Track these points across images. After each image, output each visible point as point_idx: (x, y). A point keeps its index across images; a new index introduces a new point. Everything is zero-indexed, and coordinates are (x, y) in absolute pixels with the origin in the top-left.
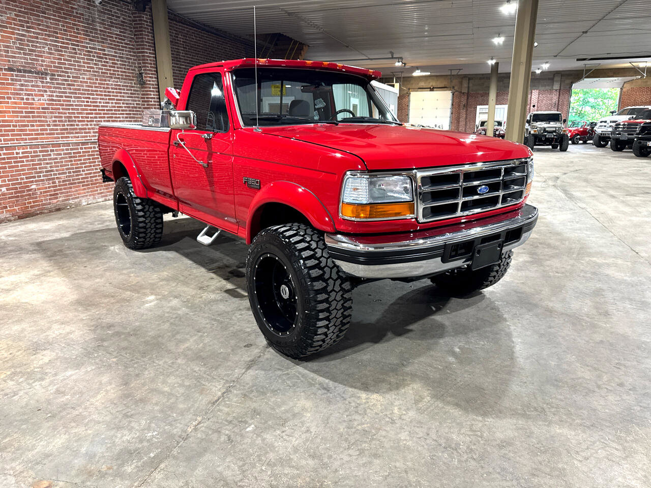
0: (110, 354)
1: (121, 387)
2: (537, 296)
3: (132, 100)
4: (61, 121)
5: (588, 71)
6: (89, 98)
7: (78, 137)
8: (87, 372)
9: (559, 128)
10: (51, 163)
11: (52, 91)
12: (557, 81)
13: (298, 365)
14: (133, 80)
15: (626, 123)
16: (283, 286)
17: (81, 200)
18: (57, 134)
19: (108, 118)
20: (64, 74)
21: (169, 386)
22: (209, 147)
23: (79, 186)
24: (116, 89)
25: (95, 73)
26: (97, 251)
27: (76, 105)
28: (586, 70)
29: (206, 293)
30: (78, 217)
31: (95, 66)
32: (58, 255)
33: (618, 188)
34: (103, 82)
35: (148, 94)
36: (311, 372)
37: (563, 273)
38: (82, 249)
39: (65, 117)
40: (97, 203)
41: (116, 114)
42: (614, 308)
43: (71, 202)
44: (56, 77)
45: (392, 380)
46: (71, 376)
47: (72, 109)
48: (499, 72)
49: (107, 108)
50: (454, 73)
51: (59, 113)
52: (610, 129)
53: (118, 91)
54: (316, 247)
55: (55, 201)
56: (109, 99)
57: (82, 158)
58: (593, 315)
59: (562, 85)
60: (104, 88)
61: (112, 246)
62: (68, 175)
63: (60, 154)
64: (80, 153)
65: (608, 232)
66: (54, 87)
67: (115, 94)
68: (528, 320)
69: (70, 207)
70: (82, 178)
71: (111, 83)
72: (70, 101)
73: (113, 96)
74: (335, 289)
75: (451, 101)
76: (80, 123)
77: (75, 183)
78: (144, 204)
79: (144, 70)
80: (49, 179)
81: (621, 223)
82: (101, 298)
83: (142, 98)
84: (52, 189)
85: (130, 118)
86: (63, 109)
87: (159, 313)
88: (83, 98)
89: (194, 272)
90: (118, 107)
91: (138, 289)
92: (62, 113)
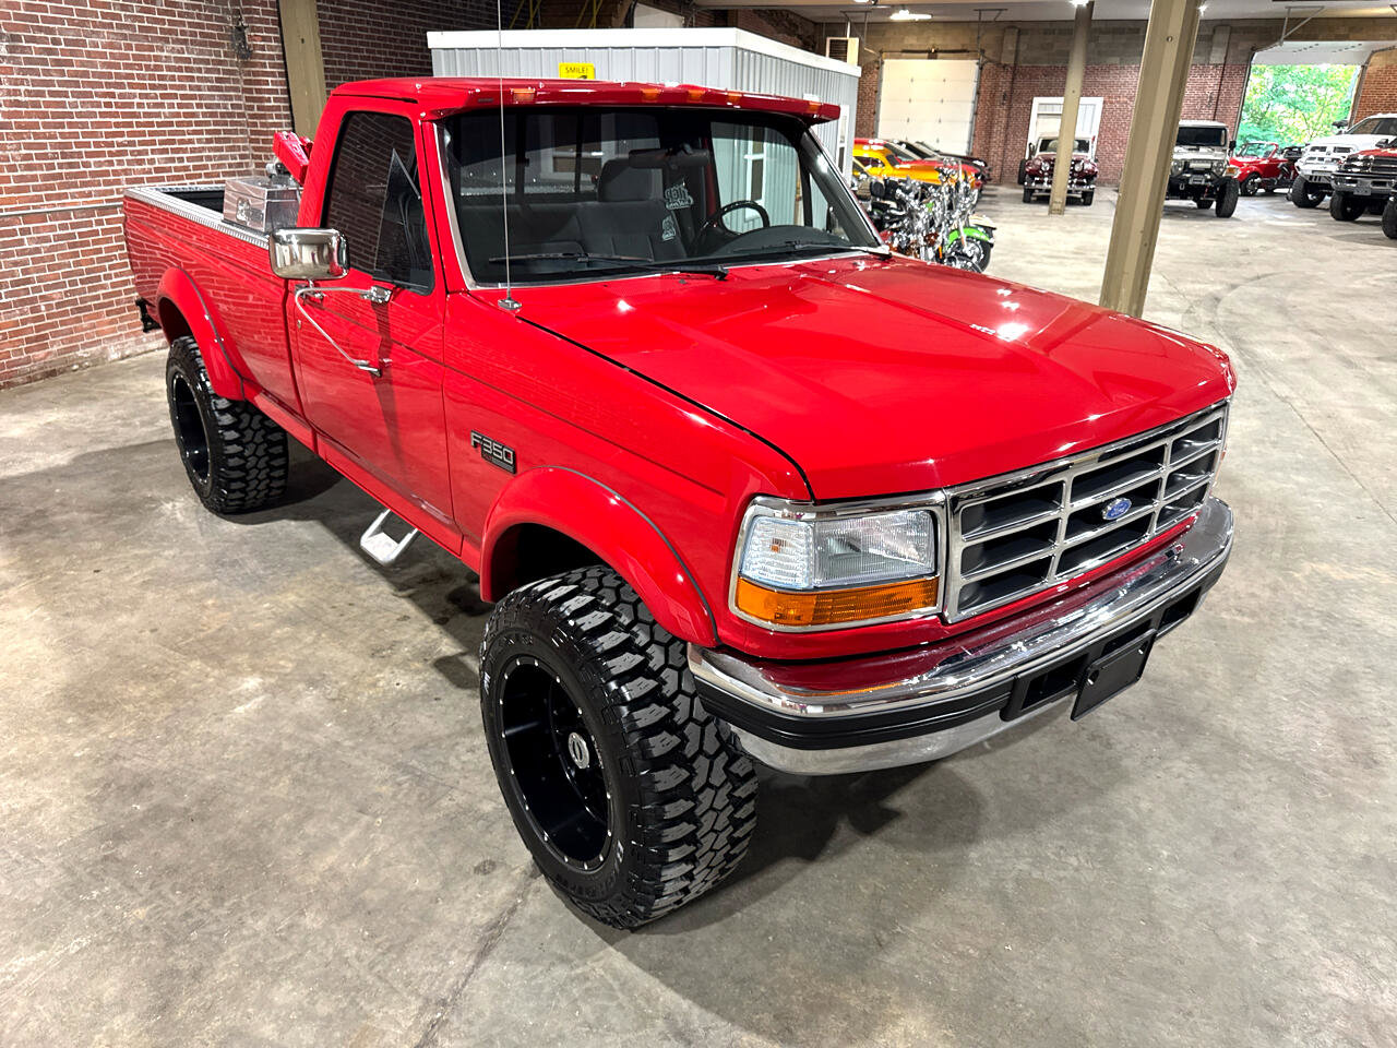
0: (132, 888)
1: (149, 1018)
2: (1197, 693)
3: (221, 97)
4: (45, 156)
5: (1294, 21)
6: (112, 95)
7: (89, 195)
8: (67, 960)
9: (1220, 162)
10: (25, 263)
11: (17, 79)
12: (1219, 45)
13: (612, 944)
14: (222, 45)
15: (1371, 157)
16: (574, 736)
17: (105, 348)
18: (35, 189)
19: (161, 143)
20: (43, 35)
21: (276, 1021)
22: (385, 327)
23: (98, 316)
24: (180, 69)
25: (124, 31)
26: (131, 517)
27: (79, 115)
28: (1290, 19)
29: (387, 670)
30: (95, 399)
31: (123, 13)
32: (35, 528)
33: (1357, 334)
34: (146, 53)
35: (259, 82)
36: (644, 970)
37: (1253, 614)
38: (95, 511)
39: (53, 146)
40: (146, 352)
41: (183, 133)
42: (1387, 740)
43: (80, 353)
44: (24, 44)
45: (852, 1003)
46: (24, 973)
47: (71, 125)
48: (1093, 18)
49: (159, 120)
50: (989, 16)
51: (37, 136)
52: (1334, 168)
53: (185, 74)
54: (662, 663)
55: (41, 353)
56: (163, 96)
57: (103, 246)
58: (1338, 762)
59: (1231, 51)
60: (148, 68)
61: (168, 500)
62: (68, 288)
63: (47, 240)
64: (96, 233)
65: (1348, 478)
66: (20, 71)
67: (177, 83)
68: (1182, 780)
69: (80, 365)
70: (106, 296)
71: (165, 54)
72: (62, 105)
73: (172, 87)
74: (712, 781)
75: (975, 84)
76: (92, 160)
77: (89, 308)
78: (238, 410)
79: (248, 20)
80: (23, 302)
81: (1377, 449)
82: (126, 682)
83: (244, 90)
84: (33, 325)
85: (218, 141)
86: (46, 125)
87: (267, 740)
88: (97, 94)
89: (363, 595)
90: (186, 115)
91: (218, 650)
92: (44, 136)
